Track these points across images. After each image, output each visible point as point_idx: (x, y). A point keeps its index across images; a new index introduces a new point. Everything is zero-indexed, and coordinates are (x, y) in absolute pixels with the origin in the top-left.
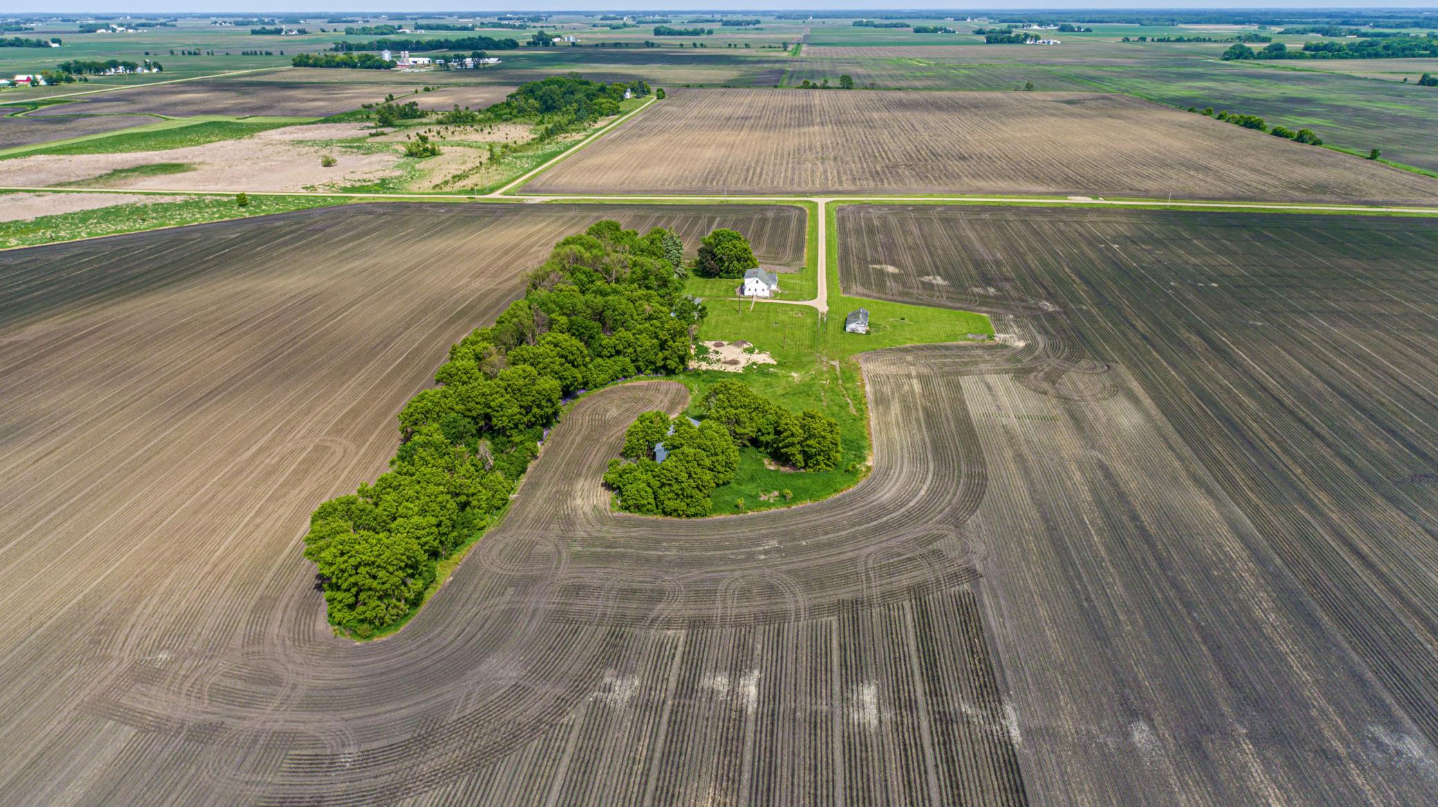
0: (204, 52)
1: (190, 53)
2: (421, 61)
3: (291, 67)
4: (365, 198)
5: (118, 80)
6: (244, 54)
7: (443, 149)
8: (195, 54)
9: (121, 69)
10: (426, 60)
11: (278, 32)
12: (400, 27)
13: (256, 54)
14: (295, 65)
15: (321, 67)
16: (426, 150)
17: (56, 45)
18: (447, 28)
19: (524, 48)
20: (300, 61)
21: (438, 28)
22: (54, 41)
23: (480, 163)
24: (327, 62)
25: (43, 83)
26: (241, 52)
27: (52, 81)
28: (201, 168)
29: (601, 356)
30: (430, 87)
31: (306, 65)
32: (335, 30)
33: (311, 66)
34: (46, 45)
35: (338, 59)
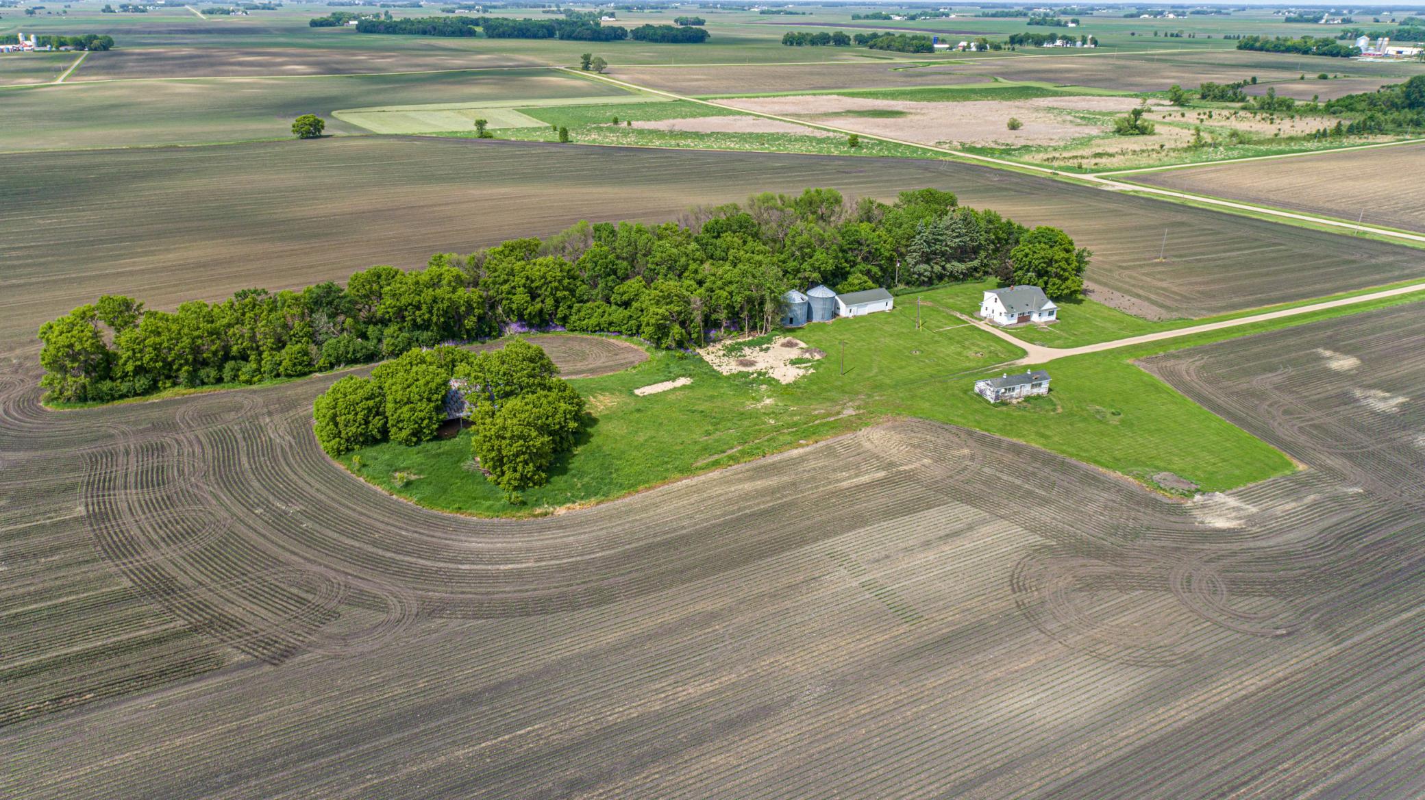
0: (1186, 35)
1: (1172, 35)
2: (1409, 51)
3: (1233, 50)
4: (963, 158)
5: (1049, 51)
6: (1226, 38)
7: (1158, 128)
8: (1177, 36)
9: (1059, 43)
10: (1415, 51)
11: (1316, 21)
13: (1234, 37)
14: (1239, 48)
15: (1268, 50)
16: (1136, 127)
17: (1074, 25)
20: (1246, 44)
22: (1073, 22)
23: (1162, 146)
24: (1275, 46)
25: (974, 49)
26: (1223, 36)
27: (981, 48)
28: (910, 117)
29: (609, 302)
30: (1331, 76)
31: (1252, 48)
32: (1393, 20)
33: (1256, 49)
34: (1065, 25)
35: (1289, 43)
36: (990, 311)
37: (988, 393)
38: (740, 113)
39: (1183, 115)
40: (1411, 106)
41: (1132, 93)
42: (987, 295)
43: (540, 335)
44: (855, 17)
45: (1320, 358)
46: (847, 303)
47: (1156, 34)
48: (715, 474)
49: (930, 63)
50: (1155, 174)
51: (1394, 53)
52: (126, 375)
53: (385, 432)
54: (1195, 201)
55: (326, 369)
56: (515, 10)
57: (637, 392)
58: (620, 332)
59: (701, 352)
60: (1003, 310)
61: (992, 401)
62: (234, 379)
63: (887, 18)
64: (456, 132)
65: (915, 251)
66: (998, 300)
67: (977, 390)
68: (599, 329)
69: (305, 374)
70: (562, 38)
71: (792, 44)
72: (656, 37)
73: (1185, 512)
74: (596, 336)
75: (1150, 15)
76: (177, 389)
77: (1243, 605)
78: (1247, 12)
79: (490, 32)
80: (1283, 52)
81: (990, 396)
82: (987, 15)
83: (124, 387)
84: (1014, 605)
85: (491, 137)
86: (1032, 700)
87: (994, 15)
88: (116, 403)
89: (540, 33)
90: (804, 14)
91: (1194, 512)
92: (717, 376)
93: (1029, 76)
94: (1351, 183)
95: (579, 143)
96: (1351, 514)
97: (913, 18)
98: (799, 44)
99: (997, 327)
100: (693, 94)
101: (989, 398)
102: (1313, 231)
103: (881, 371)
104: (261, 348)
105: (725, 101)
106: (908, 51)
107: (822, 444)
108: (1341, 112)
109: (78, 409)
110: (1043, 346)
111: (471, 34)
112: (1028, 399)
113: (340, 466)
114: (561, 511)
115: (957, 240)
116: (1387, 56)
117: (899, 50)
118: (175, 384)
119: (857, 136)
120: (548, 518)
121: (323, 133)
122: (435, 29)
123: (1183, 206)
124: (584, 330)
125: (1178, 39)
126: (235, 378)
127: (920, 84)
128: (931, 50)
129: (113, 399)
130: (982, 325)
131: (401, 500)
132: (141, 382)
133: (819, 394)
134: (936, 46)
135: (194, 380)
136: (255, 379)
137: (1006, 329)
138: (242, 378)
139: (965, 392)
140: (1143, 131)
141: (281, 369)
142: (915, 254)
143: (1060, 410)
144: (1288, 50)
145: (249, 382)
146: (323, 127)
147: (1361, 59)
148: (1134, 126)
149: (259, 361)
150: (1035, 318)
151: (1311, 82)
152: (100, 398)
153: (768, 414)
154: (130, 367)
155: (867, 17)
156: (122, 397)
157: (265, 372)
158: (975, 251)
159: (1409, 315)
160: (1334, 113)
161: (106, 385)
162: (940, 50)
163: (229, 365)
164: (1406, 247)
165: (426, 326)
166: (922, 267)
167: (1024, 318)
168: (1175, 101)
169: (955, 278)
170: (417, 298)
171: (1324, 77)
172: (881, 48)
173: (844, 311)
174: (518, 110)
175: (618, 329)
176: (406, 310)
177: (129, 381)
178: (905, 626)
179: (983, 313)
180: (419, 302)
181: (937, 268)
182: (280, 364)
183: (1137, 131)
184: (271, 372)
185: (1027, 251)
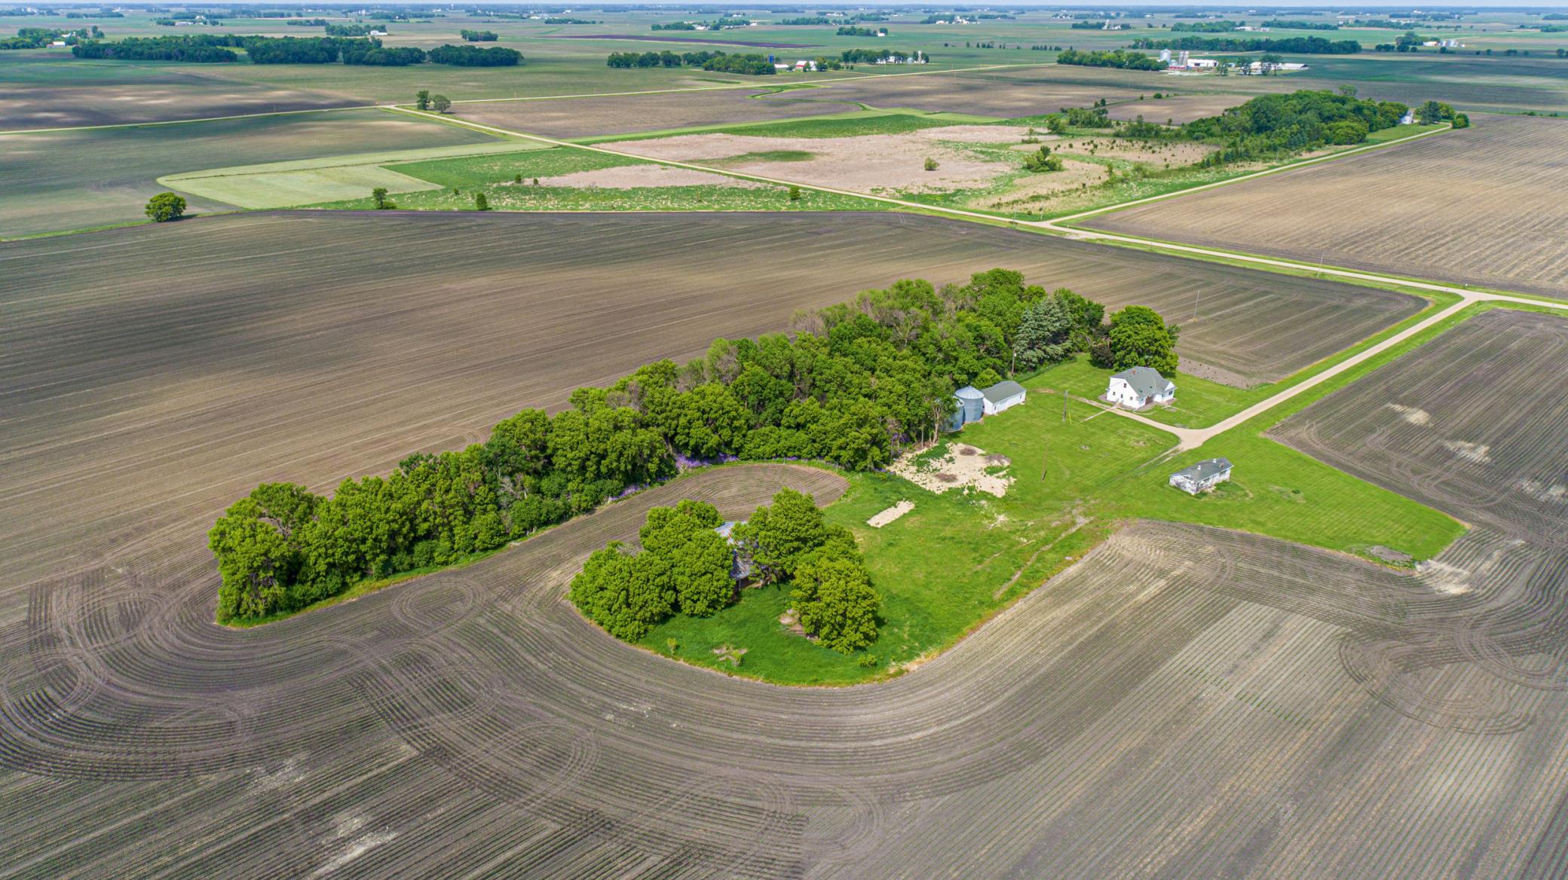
0: (997, 45)
1: (984, 46)
2: (1204, 63)
3: (1056, 64)
4: (911, 207)
5: (889, 69)
6: (1034, 48)
7: (1066, 164)
8: (989, 47)
9: (892, 59)
10: (1211, 63)
11: (1100, 26)
12: (1242, 24)
13: (1045, 48)
14: (1060, 62)
15: (1085, 65)
16: (1046, 164)
17: (882, 35)
18: (1303, 26)
19: (1369, 51)
20: (1066, 58)
21: (1291, 25)
22: (882, 31)
23: (1084, 185)
24: (1092, 60)
25: (814, 69)
26: (1031, 46)
27: (821, 68)
28: (820, 159)
29: (778, 425)
30: (1164, 95)
31: (1071, 62)
32: (1164, 26)
33: (1075, 64)
34: (875, 34)
35: (1104, 58)
36: (1118, 396)
37: (1188, 485)
38: (638, 162)
39: (1071, 146)
40: (1260, 129)
41: (1004, 120)
42: (1113, 381)
43: (714, 468)
44: (656, 27)
45: (1395, 415)
46: (994, 401)
47: (968, 45)
48: (1020, 605)
49: (783, 88)
50: (1099, 218)
51: (1193, 65)
52: (318, 574)
53: (676, 606)
54: (1161, 248)
55: (520, 536)
56: (246, 20)
57: (872, 522)
58: (799, 457)
59: (891, 469)
60: (1135, 395)
61: (1193, 493)
62: (428, 562)
63: (690, 28)
64: (343, 202)
65: (1023, 339)
66: (1128, 385)
67: (1172, 482)
68: (777, 455)
69: (500, 546)
70: (348, 62)
71: (618, 66)
72: (462, 60)
73: (1418, 584)
74: (773, 463)
75: (945, 20)
76: (366, 582)
77: (1529, 662)
78: (1027, 14)
79: (258, 56)
80: (1099, 66)
81: (1190, 487)
82: (788, 23)
83: (316, 590)
84: (1368, 696)
85: (393, 208)
86: (1450, 782)
87: (795, 23)
88: (310, 609)
89: (321, 57)
90: (594, 23)
91: (1428, 582)
92: (931, 495)
93: (891, 100)
94: (1270, 220)
95: (501, 210)
96: (1533, 566)
97: (716, 28)
98: (628, 66)
99: (1131, 412)
100: (570, 137)
101: (1189, 490)
102: (1280, 275)
103: (1073, 472)
104: (453, 523)
105: (609, 145)
106: (749, 73)
107: (1087, 558)
108: (1203, 138)
109: (269, 624)
110: (1184, 427)
111: (231, 58)
112: (1219, 486)
113: (643, 650)
114: (912, 666)
115: (1058, 324)
116: (1188, 69)
117: (739, 72)
118: (363, 576)
119: (798, 188)
120: (906, 677)
121: (185, 213)
122: (182, 53)
123: (1153, 254)
124: (759, 458)
125: (989, 50)
126: (430, 560)
127: (793, 116)
128: (772, 71)
129: (306, 605)
130: (1114, 410)
131: (746, 680)
132: (333, 582)
133: (1039, 504)
134: (777, 66)
135: (388, 570)
136: (452, 558)
137: (1139, 412)
138: (440, 559)
139: (1161, 485)
140: (1053, 167)
141: (478, 543)
142: (1023, 342)
143: (1251, 495)
144: (1104, 64)
145: (446, 563)
146: (184, 206)
147: (1171, 73)
148: (1044, 164)
149: (451, 537)
150: (1158, 399)
151: (1148, 102)
152: (293, 606)
153: (1014, 533)
154: (322, 567)
155: (668, 27)
156: (316, 600)
157: (458, 549)
158: (1067, 332)
159: (1426, 362)
160: (1197, 139)
161: (298, 590)
162: (781, 70)
163: (420, 547)
164: (1366, 288)
165: (611, 474)
166: (1029, 354)
167: (1149, 400)
168: (1053, 129)
169: (1053, 360)
170: (602, 446)
171: (1159, 97)
172: (719, 70)
173: (990, 408)
174: (389, 168)
175: (797, 453)
176: (588, 459)
177: (321, 582)
178: (1303, 731)
179: (1110, 397)
180: (606, 450)
181: (1040, 353)
182: (476, 537)
183: (1047, 168)
184: (467, 548)
185: (1130, 332)
